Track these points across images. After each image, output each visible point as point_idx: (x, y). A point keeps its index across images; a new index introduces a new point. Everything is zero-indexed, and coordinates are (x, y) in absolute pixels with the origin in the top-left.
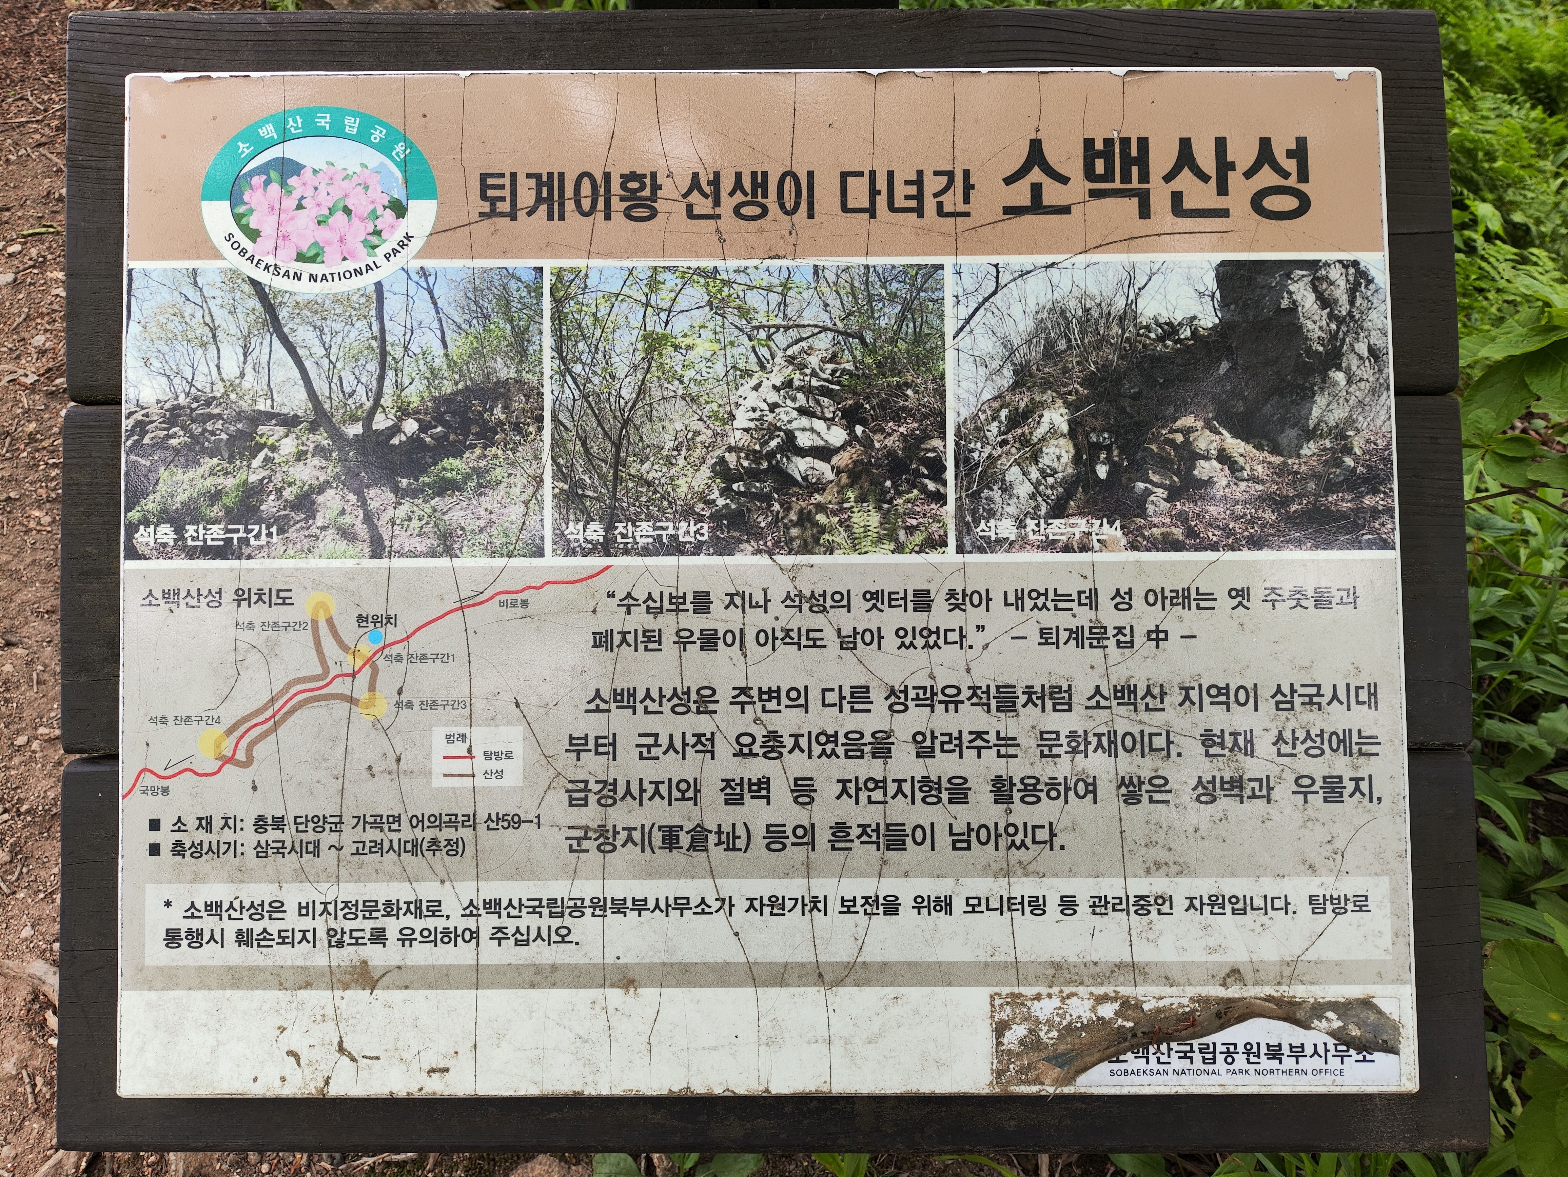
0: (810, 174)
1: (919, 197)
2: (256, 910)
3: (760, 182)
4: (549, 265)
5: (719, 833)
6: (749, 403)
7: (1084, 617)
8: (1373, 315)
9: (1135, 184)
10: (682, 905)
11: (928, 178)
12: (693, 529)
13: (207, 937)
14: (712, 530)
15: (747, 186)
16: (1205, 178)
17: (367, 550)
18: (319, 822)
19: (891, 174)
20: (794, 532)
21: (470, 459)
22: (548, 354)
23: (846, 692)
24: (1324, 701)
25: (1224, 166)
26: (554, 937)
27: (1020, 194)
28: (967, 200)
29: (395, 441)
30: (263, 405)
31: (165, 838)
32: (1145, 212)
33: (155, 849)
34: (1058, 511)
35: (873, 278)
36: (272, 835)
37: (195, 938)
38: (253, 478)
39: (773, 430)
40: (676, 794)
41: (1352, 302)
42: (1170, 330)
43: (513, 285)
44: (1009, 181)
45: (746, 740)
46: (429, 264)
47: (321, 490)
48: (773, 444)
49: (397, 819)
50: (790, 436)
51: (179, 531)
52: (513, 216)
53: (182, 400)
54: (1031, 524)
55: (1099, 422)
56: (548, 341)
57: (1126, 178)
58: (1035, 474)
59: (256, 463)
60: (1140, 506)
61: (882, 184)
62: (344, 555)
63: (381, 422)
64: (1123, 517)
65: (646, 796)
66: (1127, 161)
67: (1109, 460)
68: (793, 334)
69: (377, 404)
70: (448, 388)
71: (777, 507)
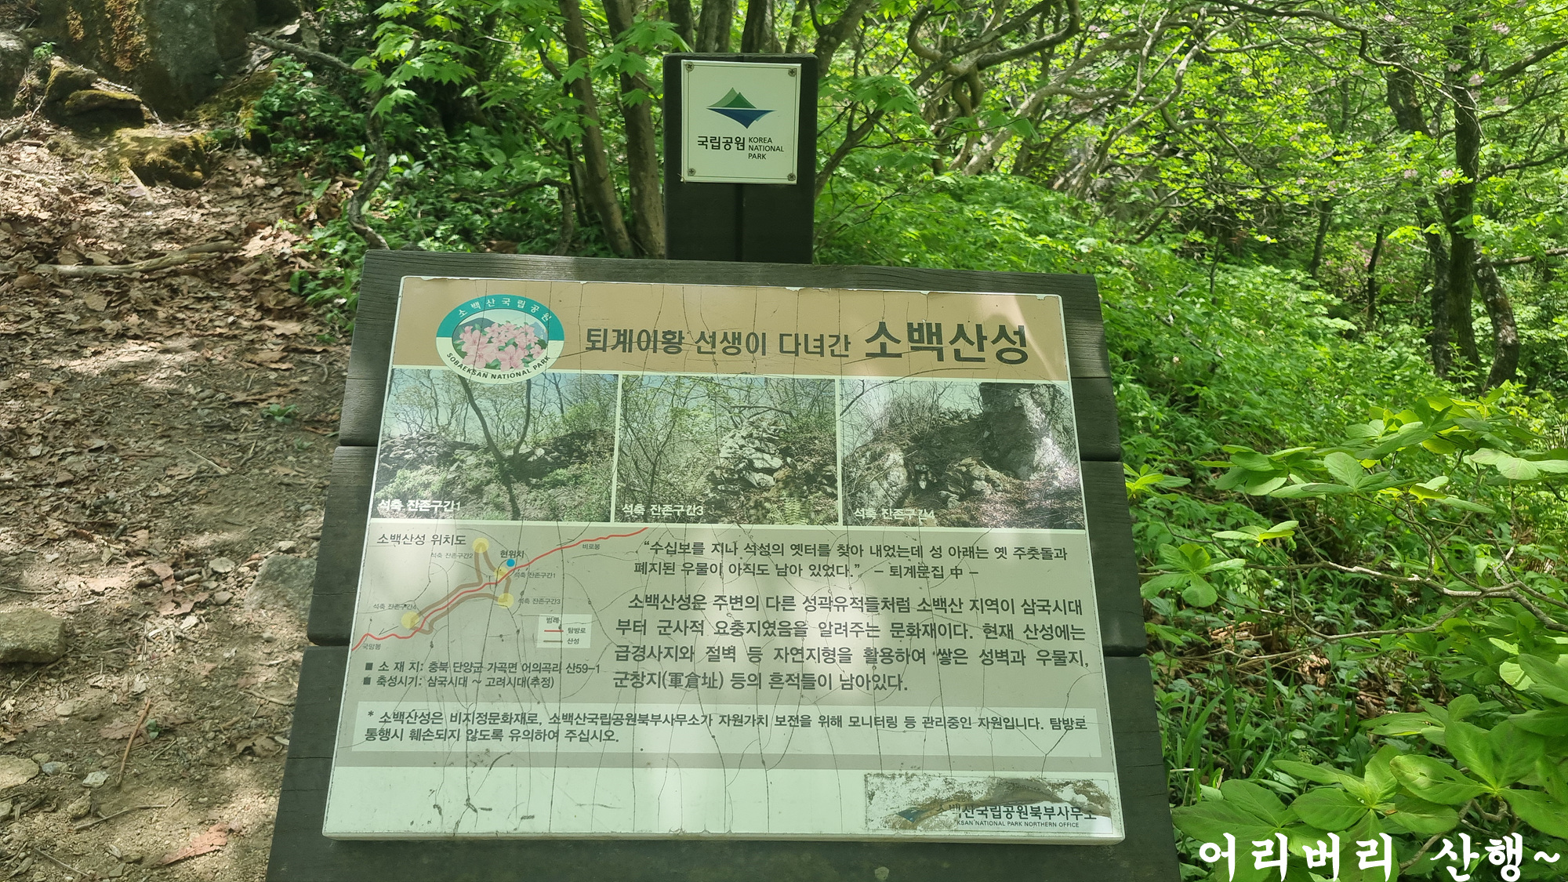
0: (764, 334)
1: (822, 347)
2: (426, 718)
3: (737, 338)
4: (621, 374)
5: (705, 677)
6: (728, 445)
7: (915, 561)
8: (1064, 411)
9: (935, 345)
10: (681, 719)
11: (826, 338)
12: (695, 509)
13: (392, 733)
14: (706, 510)
15: (730, 339)
16: (972, 343)
17: (510, 516)
18: (467, 667)
19: (806, 336)
20: (752, 512)
21: (573, 469)
22: (618, 417)
23: (781, 600)
24: (1051, 609)
25: (981, 338)
26: (604, 737)
27: (875, 347)
28: (847, 349)
29: (531, 459)
30: (458, 439)
31: (374, 674)
32: (940, 358)
33: (367, 681)
34: (899, 504)
35: (796, 384)
36: (440, 673)
37: (385, 735)
38: (450, 477)
39: (741, 459)
40: (680, 655)
41: (1053, 405)
42: (957, 415)
43: (602, 383)
44: (868, 341)
45: (722, 625)
46: (556, 371)
47: (489, 482)
48: (741, 465)
49: (514, 666)
50: (751, 462)
51: (405, 502)
52: (604, 349)
53: (414, 435)
54: (884, 511)
55: (920, 460)
56: (619, 411)
57: (930, 341)
58: (886, 485)
59: (452, 468)
60: (944, 502)
61: (801, 340)
62: (497, 518)
63: (524, 449)
64: (935, 509)
65: (662, 655)
66: (930, 334)
67: (926, 479)
68: (754, 411)
69: (522, 440)
70: (562, 433)
71: (742, 498)
